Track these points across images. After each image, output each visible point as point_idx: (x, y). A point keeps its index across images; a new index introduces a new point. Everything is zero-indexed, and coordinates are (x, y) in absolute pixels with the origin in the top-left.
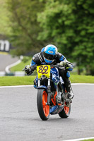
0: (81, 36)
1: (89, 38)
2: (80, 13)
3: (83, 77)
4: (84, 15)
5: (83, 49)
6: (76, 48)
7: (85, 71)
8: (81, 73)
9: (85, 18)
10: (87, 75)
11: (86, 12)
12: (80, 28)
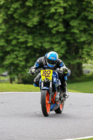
0: (13, 45)
1: (20, 48)
2: (11, 23)
3: (15, 85)
4: (15, 24)
5: (14, 58)
6: (8, 57)
7: (16, 80)
8: (13, 82)
9: (16, 28)
10: (19, 83)
11: (17, 22)
12: (11, 38)
